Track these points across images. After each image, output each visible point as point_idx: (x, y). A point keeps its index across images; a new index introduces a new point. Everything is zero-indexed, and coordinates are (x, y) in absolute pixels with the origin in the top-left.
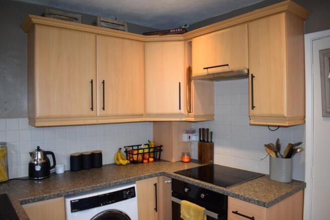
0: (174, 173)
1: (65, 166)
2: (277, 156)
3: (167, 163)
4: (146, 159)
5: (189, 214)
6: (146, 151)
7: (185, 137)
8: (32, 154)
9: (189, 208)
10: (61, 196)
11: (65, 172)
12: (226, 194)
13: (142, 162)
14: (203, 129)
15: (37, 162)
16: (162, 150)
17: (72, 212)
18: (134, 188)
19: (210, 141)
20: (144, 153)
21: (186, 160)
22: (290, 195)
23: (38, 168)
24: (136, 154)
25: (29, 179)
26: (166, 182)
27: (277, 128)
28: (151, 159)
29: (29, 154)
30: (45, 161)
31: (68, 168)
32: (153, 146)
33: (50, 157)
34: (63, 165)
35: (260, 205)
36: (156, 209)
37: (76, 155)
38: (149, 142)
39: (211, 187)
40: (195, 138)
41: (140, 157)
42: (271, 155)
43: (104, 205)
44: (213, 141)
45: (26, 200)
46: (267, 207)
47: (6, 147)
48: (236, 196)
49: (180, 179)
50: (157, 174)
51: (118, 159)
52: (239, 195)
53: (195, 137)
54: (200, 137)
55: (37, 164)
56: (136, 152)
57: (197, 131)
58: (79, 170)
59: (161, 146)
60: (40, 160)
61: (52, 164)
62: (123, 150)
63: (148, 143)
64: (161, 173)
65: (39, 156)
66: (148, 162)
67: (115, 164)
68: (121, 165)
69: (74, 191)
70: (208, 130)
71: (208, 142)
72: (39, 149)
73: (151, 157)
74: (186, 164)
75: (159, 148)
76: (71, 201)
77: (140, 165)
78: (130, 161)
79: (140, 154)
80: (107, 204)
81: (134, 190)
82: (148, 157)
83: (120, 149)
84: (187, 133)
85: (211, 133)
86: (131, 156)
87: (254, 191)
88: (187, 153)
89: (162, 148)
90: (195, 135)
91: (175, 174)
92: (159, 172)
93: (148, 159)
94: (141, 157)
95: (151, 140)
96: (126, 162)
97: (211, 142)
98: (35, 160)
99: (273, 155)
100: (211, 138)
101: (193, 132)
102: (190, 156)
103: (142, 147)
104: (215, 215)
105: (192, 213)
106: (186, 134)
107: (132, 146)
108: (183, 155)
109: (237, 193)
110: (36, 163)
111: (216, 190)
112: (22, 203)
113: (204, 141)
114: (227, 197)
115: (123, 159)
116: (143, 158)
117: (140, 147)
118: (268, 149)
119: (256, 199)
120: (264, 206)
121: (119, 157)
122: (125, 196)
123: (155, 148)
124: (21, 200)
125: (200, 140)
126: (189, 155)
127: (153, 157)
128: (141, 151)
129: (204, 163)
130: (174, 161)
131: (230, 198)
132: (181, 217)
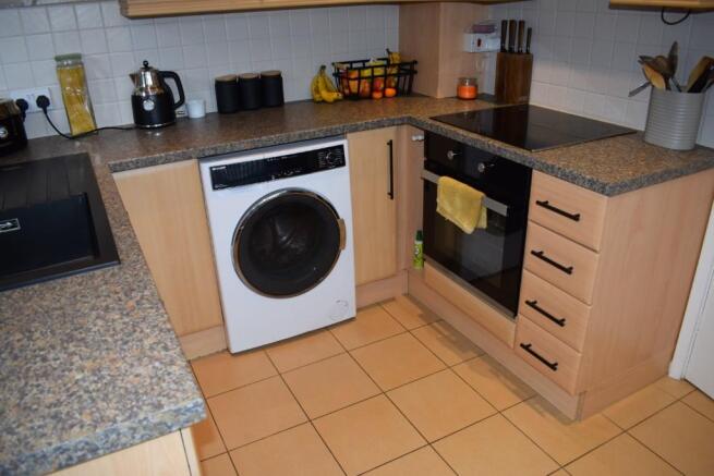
0: (431, 118)
1: (205, 103)
2: (668, 88)
3: (424, 101)
4: (377, 91)
5: (452, 203)
6: (379, 72)
7: (469, 41)
8: (136, 78)
9: (452, 192)
10: (190, 158)
11: (207, 115)
12: (527, 164)
13: (370, 97)
14: (512, 22)
15: (147, 92)
16: (416, 72)
17: (214, 189)
18: (341, 147)
19: (524, 51)
20: (373, 78)
21: (467, 95)
22: (678, 177)
23: (149, 106)
24: (355, 79)
25: (136, 128)
26: (414, 138)
27: (684, 15)
28: (390, 92)
29: (129, 79)
30: (162, 91)
31: (213, 108)
32: (397, 62)
33: (171, 82)
34: (201, 101)
35: (594, 190)
36: (391, 194)
37: (227, 79)
38: (389, 53)
39: (499, 148)
40: (492, 44)
41: (365, 86)
42: (654, 83)
43: (277, 178)
44: (532, 51)
45: (121, 163)
46: (608, 195)
47: (82, 64)
48: (549, 170)
49: (439, 132)
50: (394, 120)
51: (317, 91)
52: (553, 167)
53: (490, 41)
54: (503, 41)
55: (148, 98)
56: (355, 74)
57: (499, 26)
58: (234, 112)
59: (415, 62)
60: (152, 88)
61: (177, 99)
62: (330, 71)
63: (386, 55)
64: (402, 119)
65: (149, 79)
66: (384, 96)
67: (313, 100)
68: (324, 101)
69: (215, 149)
70: (522, 23)
71: (520, 53)
72: (146, 67)
73: (390, 87)
74: (465, 103)
75: (408, 67)
76: (211, 168)
77: (365, 104)
78: (343, 93)
79: (366, 78)
80: (283, 177)
81: (343, 151)
82: (382, 86)
83: (323, 67)
84: (475, 32)
85: (530, 31)
86: (345, 82)
87: (592, 160)
88: (470, 79)
89: (416, 67)
90: (493, 38)
91: (430, 122)
92: (400, 116)
93: (383, 91)
94: (367, 85)
95: (395, 48)
96: (335, 95)
97: (528, 52)
98: (141, 90)
99: (659, 83)
100: (528, 45)
101: (488, 29)
102: (476, 87)
103: (371, 63)
104: (502, 209)
105: (458, 202)
106: (472, 35)
107: (351, 63)
108: (462, 82)
109: (550, 162)
110: (144, 94)
111: (508, 156)
112: (115, 169)
113: (511, 50)
114: (531, 170)
115: (329, 90)
116: (373, 89)
117: (367, 64)
118: (649, 69)
119: (588, 177)
120: (603, 193)
121: (320, 85)
122: (322, 163)
123: (401, 65)
124: (113, 162)
125: (503, 49)
126: (474, 83)
127: (396, 88)
128: (367, 73)
129: (508, 103)
130: (440, 95)
131: (536, 174)
132: (438, 210)
